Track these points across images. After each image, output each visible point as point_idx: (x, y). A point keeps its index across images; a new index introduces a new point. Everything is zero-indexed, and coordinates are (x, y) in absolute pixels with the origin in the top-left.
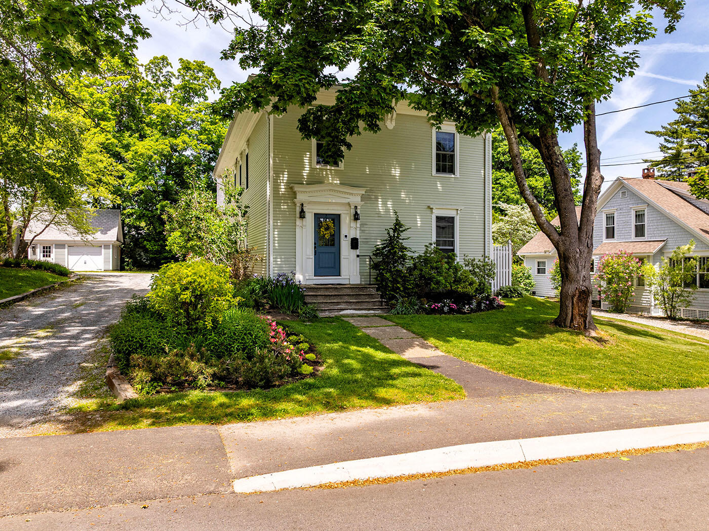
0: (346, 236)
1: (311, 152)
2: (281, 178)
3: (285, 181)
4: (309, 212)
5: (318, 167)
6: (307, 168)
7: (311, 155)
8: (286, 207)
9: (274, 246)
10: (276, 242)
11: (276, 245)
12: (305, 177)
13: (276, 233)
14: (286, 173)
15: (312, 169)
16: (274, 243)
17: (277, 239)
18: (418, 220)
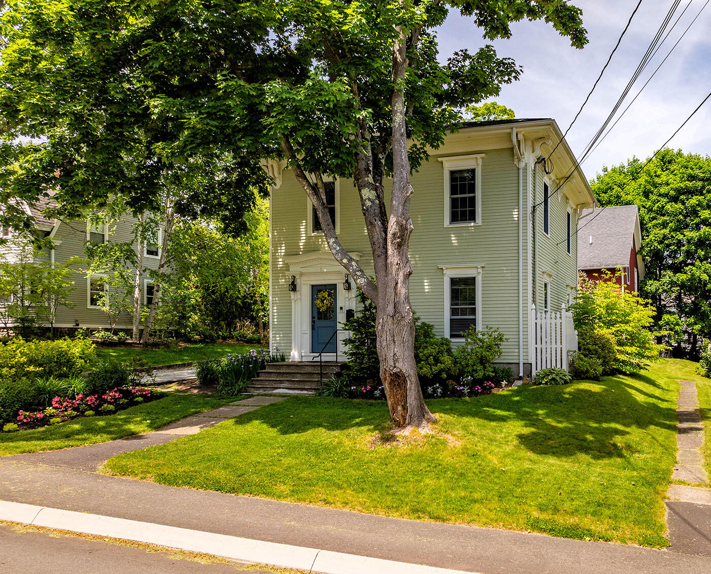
0: (341, 308)
1: (306, 220)
2: (279, 251)
3: (283, 254)
4: (305, 284)
5: (313, 235)
6: (303, 237)
7: (306, 223)
8: (284, 280)
9: (273, 322)
10: (276, 317)
11: (275, 320)
12: (302, 247)
13: (275, 308)
14: (284, 245)
15: (308, 238)
16: (273, 319)
17: (275, 314)
18: (426, 284)
